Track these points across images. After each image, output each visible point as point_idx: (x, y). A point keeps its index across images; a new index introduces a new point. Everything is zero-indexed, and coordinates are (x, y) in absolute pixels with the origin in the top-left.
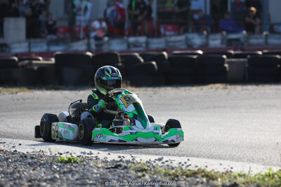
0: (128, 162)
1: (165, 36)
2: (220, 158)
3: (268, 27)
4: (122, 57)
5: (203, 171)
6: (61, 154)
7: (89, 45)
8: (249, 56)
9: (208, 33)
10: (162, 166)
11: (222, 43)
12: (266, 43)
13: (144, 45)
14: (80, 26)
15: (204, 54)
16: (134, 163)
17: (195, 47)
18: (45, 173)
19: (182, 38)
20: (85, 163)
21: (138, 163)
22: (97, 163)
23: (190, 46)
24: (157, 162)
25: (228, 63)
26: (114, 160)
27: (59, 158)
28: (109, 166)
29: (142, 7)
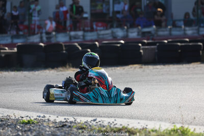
0: (71, 122)
1: (97, 30)
2: (138, 119)
3: (171, 22)
4: (65, 46)
5: (126, 128)
6: (23, 118)
7: (41, 38)
8: (158, 44)
9: (128, 28)
10: (96, 125)
11: (138, 35)
12: (170, 34)
13: (81, 37)
14: (35, 25)
15: (125, 43)
16: (76, 123)
17: (118, 38)
18: (11, 132)
19: (109, 31)
20: (40, 124)
21: (79, 123)
22: (49, 123)
23: (115, 38)
24: (92, 122)
25: (143, 49)
26: (61, 121)
27: (21, 121)
28: (58, 126)
29: (80, 10)
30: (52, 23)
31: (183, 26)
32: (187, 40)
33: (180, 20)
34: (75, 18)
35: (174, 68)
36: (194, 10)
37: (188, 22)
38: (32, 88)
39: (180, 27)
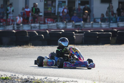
0: (32, 79)
1: (47, 23)
2: (73, 78)
3: (93, 20)
4: (28, 32)
6: (2, 76)
7: (14, 27)
8: (84, 33)
9: (66, 22)
11: (73, 27)
12: (92, 27)
13: (38, 27)
14: (10, 19)
15: (65, 31)
16: (34, 80)
17: (60, 28)
19: (55, 24)
20: (12, 80)
21: (36, 80)
22: (18, 79)
23: (58, 28)
24: (45, 79)
25: (75, 35)
26: (25, 79)
27: (1, 78)
28: (23, 81)
29: (37, 11)
30: (20, 18)
31: (100, 22)
32: (103, 30)
33: (98, 18)
34: (34, 16)
35: (94, 47)
36: (107, 13)
37: (103, 20)
38: (8, 58)
39: (98, 22)
